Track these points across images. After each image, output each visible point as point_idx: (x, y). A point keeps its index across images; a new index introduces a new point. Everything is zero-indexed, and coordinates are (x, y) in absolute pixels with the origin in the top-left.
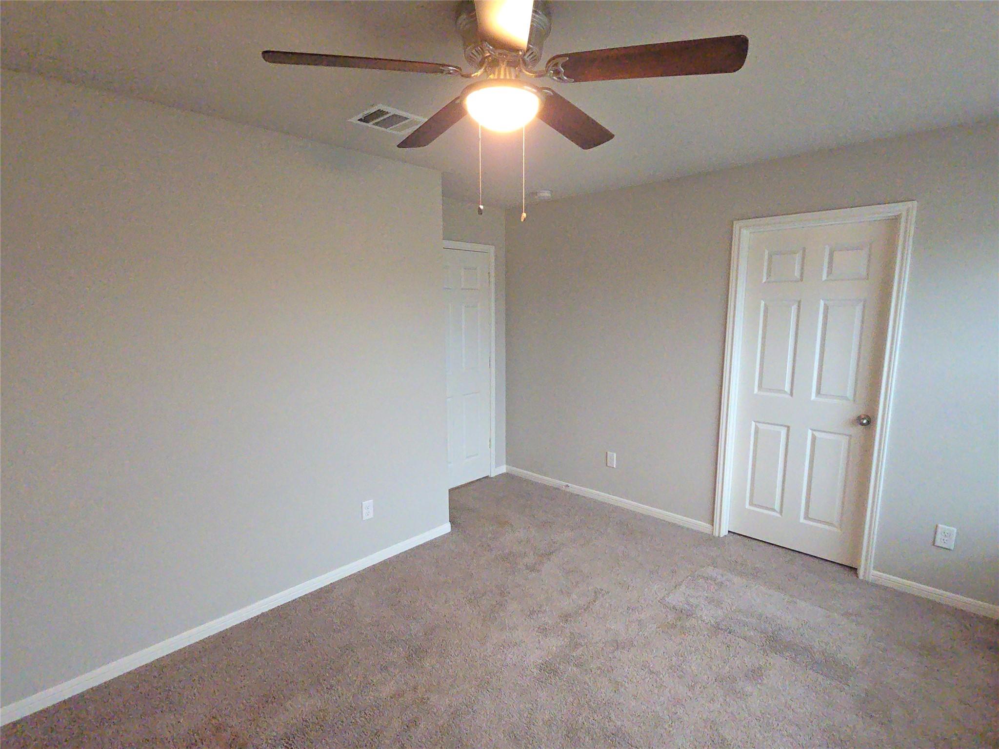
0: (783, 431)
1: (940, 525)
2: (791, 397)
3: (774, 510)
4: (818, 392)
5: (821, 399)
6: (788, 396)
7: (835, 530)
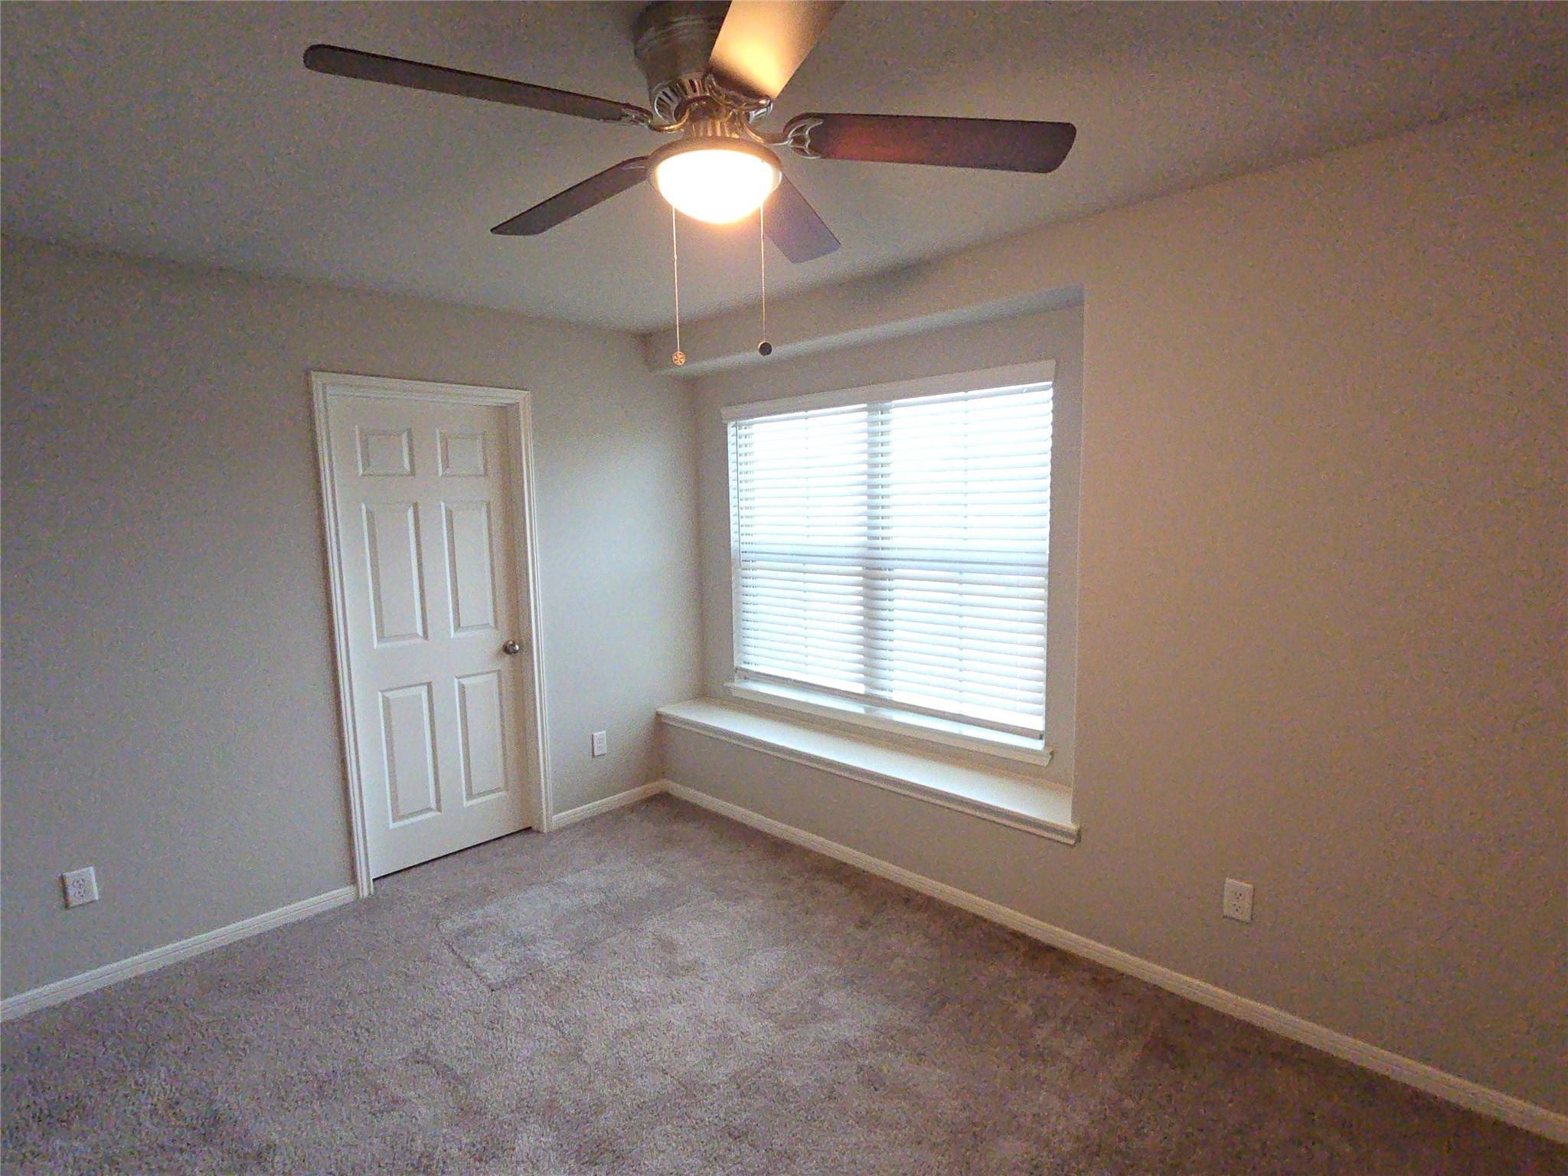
0: (423, 691)
1: (595, 734)
2: (426, 641)
3: (429, 809)
4: (458, 626)
5: (461, 634)
6: (419, 641)
7: (502, 794)
